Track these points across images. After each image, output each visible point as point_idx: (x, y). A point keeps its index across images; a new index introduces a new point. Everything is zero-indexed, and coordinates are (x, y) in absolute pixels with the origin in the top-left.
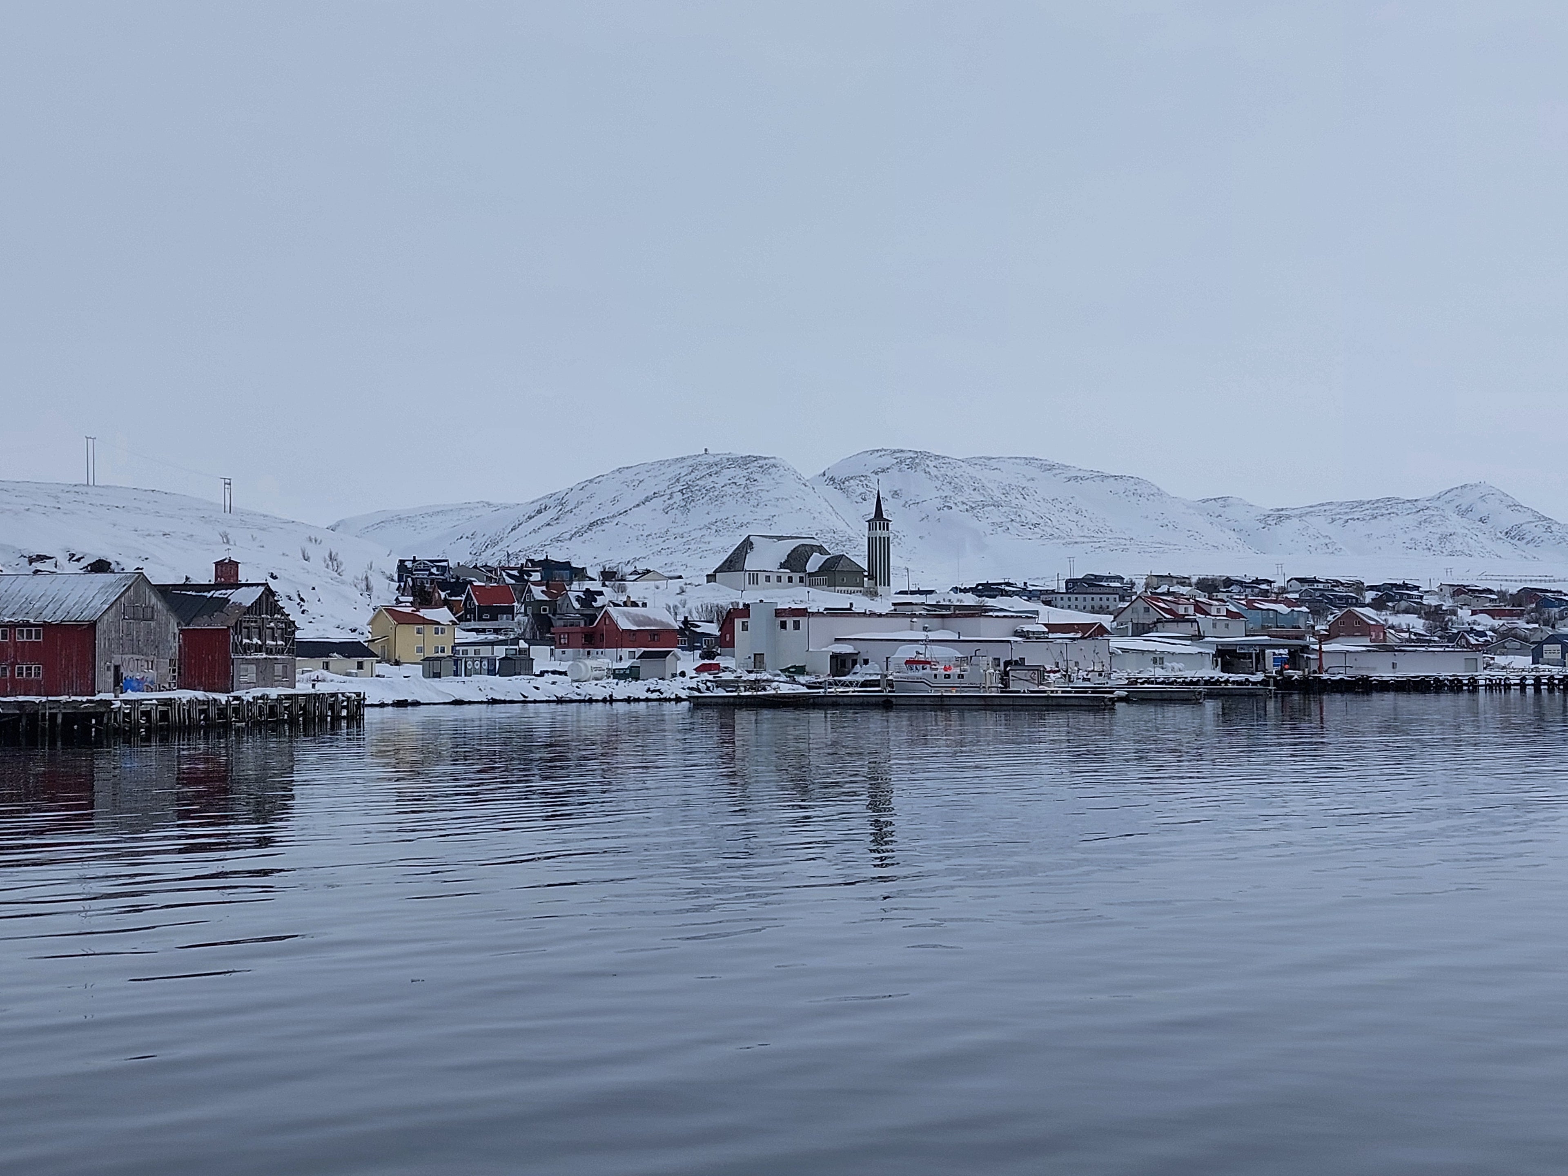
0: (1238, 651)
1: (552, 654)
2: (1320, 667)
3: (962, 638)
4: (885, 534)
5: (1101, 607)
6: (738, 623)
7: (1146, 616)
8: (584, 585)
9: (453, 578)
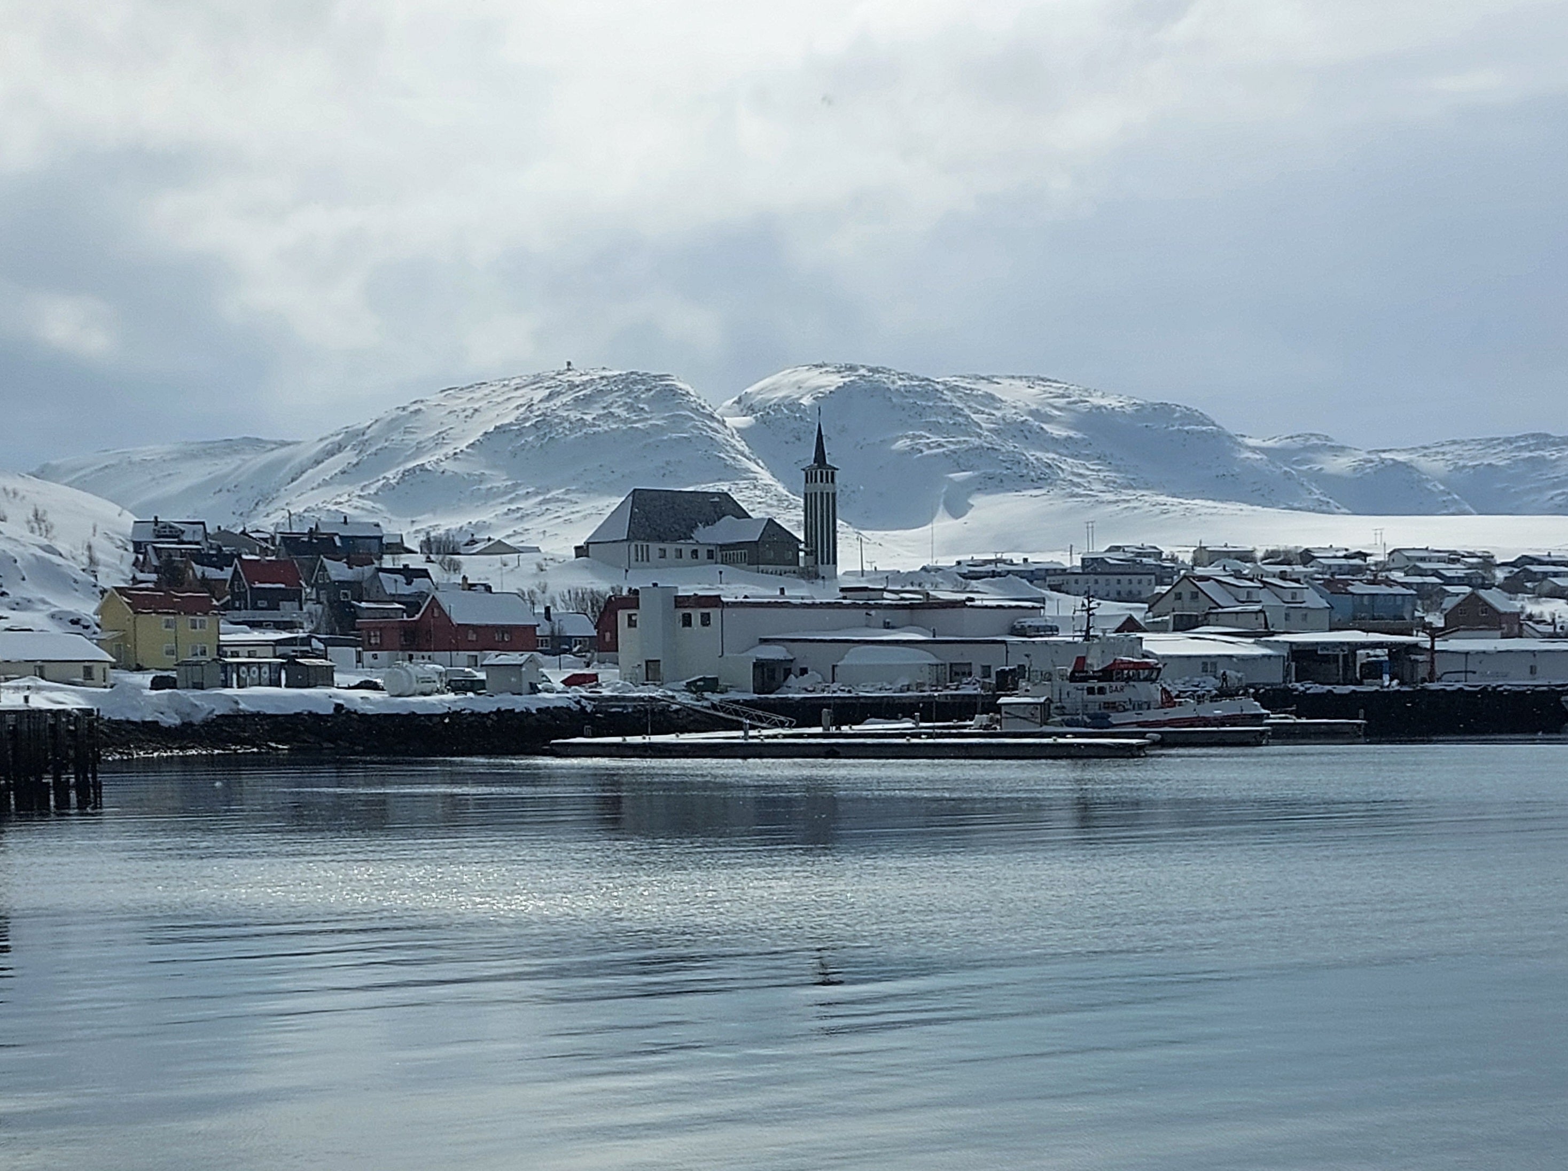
0: (1319, 652)
1: (359, 660)
2: (1432, 673)
3: (937, 638)
4: (828, 488)
5: (1130, 592)
6: (622, 615)
7: (1194, 604)
8: (399, 559)
9: (212, 549)
